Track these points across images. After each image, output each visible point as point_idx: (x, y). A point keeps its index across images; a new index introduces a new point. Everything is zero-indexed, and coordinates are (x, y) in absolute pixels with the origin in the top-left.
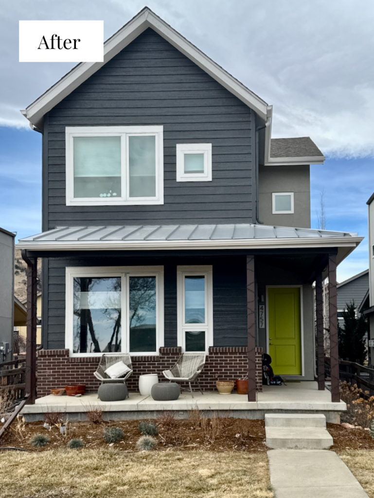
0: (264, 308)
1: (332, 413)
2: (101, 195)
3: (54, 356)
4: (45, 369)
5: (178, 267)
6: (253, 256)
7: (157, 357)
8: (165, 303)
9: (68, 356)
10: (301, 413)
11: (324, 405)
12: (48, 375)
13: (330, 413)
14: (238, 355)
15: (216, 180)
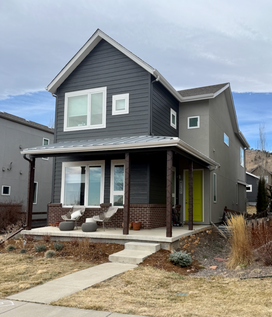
0: (182, 182)
1: (166, 243)
2: (79, 125)
3: (55, 206)
4: (51, 213)
5: (112, 161)
6: (128, 153)
7: (99, 209)
8: (105, 180)
9: (61, 207)
10: (149, 243)
11: (160, 238)
12: (52, 216)
13: (165, 243)
14: (138, 209)
15: (131, 113)
